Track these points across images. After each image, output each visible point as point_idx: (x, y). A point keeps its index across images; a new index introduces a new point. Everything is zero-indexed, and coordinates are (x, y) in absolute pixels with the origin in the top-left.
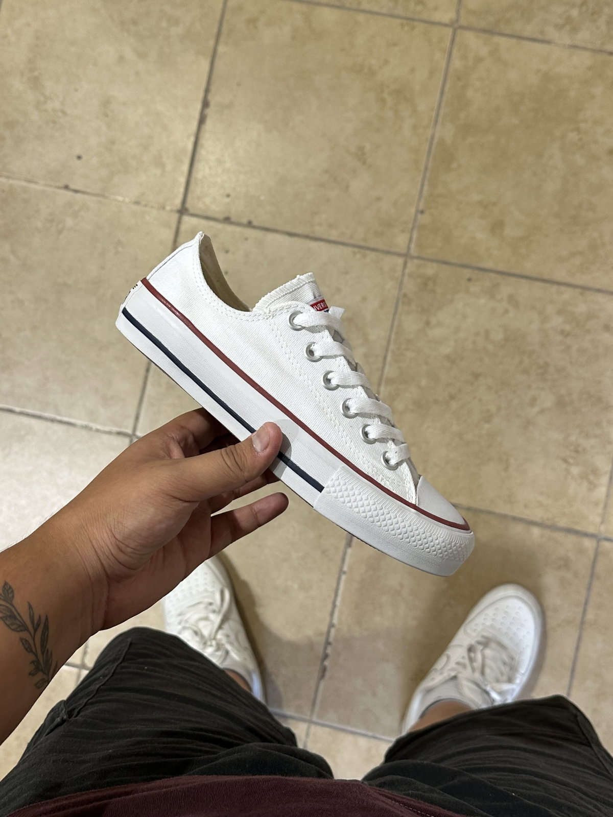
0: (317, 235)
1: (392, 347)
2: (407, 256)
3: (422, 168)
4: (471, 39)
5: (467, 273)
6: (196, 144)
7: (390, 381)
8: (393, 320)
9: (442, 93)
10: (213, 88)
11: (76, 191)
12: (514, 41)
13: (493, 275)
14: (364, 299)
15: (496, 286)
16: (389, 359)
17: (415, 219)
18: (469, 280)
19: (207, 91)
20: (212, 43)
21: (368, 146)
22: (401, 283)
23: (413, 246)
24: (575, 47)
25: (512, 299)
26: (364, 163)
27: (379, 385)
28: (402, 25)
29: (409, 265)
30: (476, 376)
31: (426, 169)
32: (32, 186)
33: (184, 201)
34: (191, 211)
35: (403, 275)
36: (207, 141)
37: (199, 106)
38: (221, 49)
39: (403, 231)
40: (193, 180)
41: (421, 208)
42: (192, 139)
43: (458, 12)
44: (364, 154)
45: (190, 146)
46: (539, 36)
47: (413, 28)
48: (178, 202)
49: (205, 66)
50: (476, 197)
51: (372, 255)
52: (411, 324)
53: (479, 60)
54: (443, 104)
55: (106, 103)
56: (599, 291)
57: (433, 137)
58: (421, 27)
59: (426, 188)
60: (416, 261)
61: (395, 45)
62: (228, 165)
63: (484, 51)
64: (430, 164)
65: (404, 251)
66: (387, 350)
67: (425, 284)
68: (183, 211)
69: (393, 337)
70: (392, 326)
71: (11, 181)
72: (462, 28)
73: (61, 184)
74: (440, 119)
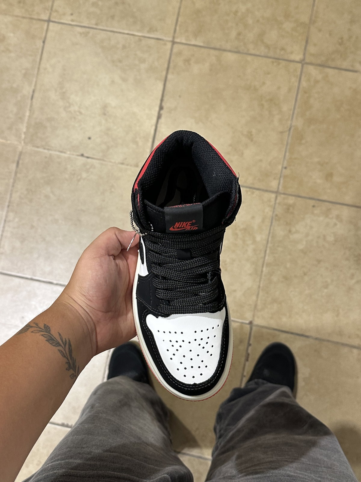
1: (269, 245)
2: (277, 193)
3: (285, 143)
4: (312, 70)
5: (312, 202)
6: (156, 131)
7: (269, 265)
8: (270, 229)
9: (296, 100)
10: (165, 99)
11: (88, 157)
12: (336, 71)
13: (327, 204)
14: (253, 218)
15: (329, 210)
16: (268, 252)
17: (282, 172)
18: (314, 206)
19: (162, 100)
20: (164, 73)
21: (254, 131)
22: (274, 208)
23: (280, 187)
25: (338, 217)
26: (252, 140)
27: (263, 267)
28: (273, 62)
29: (279, 198)
30: (319, 261)
31: (287, 144)
32: (63, 154)
35: (275, 204)
36: (163, 129)
37: (157, 109)
38: (170, 76)
39: (275, 179)
41: (285, 166)
42: (154, 127)
43: (304, 54)
44: (252, 135)
45: (153, 132)
46: (351, 68)
47: (279, 64)
49: (160, 86)
50: (316, 160)
51: (257, 192)
52: (280, 232)
53: (317, 82)
54: (297, 107)
55: (105, 107)
57: (291, 125)
58: (283, 63)
59: (287, 154)
60: (282, 196)
61: (269, 73)
63: (319, 77)
64: (290, 141)
65: (276, 190)
66: (267, 247)
67: (288, 209)
69: (270, 239)
70: (269, 233)
71: (50, 152)
72: (307, 63)
73: (79, 153)
74: (295, 116)
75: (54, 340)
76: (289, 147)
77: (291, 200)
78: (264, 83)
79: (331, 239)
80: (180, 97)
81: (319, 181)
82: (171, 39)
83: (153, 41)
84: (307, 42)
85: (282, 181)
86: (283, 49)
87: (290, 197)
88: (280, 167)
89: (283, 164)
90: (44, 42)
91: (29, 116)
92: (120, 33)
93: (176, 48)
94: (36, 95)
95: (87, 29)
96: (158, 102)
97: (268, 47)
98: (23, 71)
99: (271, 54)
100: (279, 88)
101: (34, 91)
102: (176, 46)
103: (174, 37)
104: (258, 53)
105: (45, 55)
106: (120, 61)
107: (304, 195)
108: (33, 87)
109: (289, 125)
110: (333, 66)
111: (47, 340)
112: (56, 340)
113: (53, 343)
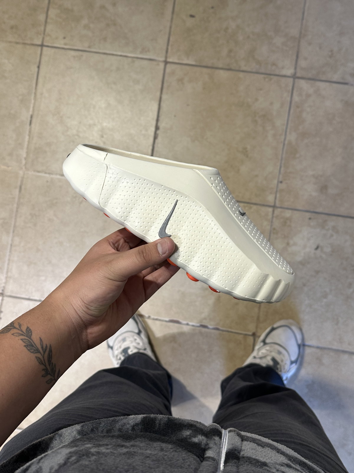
75: (33, 346)
76: (283, 162)
77: (288, 214)
78: (257, 100)
79: (328, 250)
80: (175, 116)
81: (314, 194)
82: (163, 59)
83: (145, 62)
84: (297, 57)
85: (278, 196)
86: (274, 64)
87: (287, 211)
88: (276, 182)
89: (279, 178)
90: (39, 67)
91: (29, 142)
92: (113, 55)
93: (169, 68)
94: (34, 120)
95: (81, 53)
96: (154, 123)
97: (259, 63)
98: (20, 97)
99: (263, 70)
100: (271, 104)
101: (32, 117)
102: (168, 66)
103: (166, 57)
104: (249, 70)
105: (40, 80)
106: (115, 83)
107: (300, 208)
108: (31, 113)
109: (283, 140)
110: (324, 79)
111: (25, 346)
112: (35, 346)
113: (31, 350)
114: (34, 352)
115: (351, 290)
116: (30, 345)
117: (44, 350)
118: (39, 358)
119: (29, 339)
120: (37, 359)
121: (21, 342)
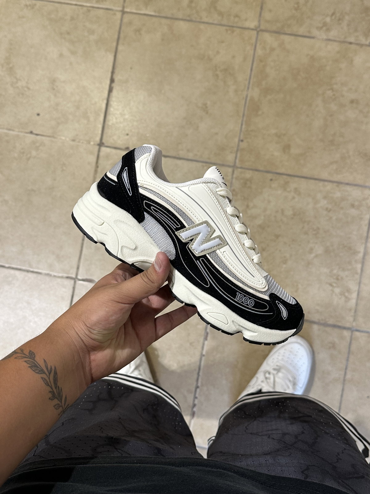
0: (181, 156)
2: (234, 167)
3: (242, 116)
4: (268, 37)
5: (269, 176)
6: (107, 105)
9: (251, 70)
10: (116, 71)
11: (37, 135)
12: (293, 37)
13: (285, 177)
15: (287, 183)
17: (238, 145)
18: (271, 180)
19: (113, 73)
20: (115, 44)
21: (209, 103)
22: (232, 183)
23: (237, 161)
24: (329, 40)
25: (296, 190)
26: (207, 113)
28: (227, 30)
29: (235, 172)
30: (277, 236)
31: (244, 115)
32: (11, 132)
33: (101, 139)
34: (106, 145)
35: (232, 178)
36: (114, 103)
37: (108, 82)
38: (120, 48)
39: (231, 152)
40: (106, 126)
41: (241, 138)
42: (105, 102)
43: (259, 21)
44: (207, 107)
45: (104, 106)
46: (308, 34)
47: (233, 32)
48: (98, 139)
49: (111, 58)
50: (273, 131)
53: (272, 49)
54: (252, 77)
55: (53, 81)
56: (347, 184)
57: (247, 96)
58: (238, 31)
59: (244, 126)
60: (239, 170)
61: (223, 42)
62: (127, 117)
63: (275, 44)
64: (246, 113)
65: (232, 164)
67: (246, 184)
68: (101, 144)
72: (262, 31)
73: (29, 131)
74: (251, 85)
75: (38, 367)
76: (245, 119)
77: (248, 175)
78: (218, 52)
79: (289, 213)
80: (131, 68)
81: (276, 154)
82: (120, 8)
83: (101, 11)
84: (262, 8)
85: (238, 155)
86: (236, 16)
87: (247, 172)
88: (236, 140)
89: (240, 136)
92: (68, 4)
93: (127, 18)
96: (109, 75)
97: (221, 14)
99: (225, 22)
100: (234, 57)
102: (126, 16)
103: (124, 7)
104: (211, 21)
106: (68, 33)
107: (261, 169)
109: (245, 96)
110: (289, 33)
111: (29, 367)
112: (39, 367)
113: (36, 370)
114: (40, 373)
115: (313, 255)
116: (34, 366)
117: (49, 372)
118: (45, 379)
119: (33, 361)
120: (43, 379)
121: (25, 364)
